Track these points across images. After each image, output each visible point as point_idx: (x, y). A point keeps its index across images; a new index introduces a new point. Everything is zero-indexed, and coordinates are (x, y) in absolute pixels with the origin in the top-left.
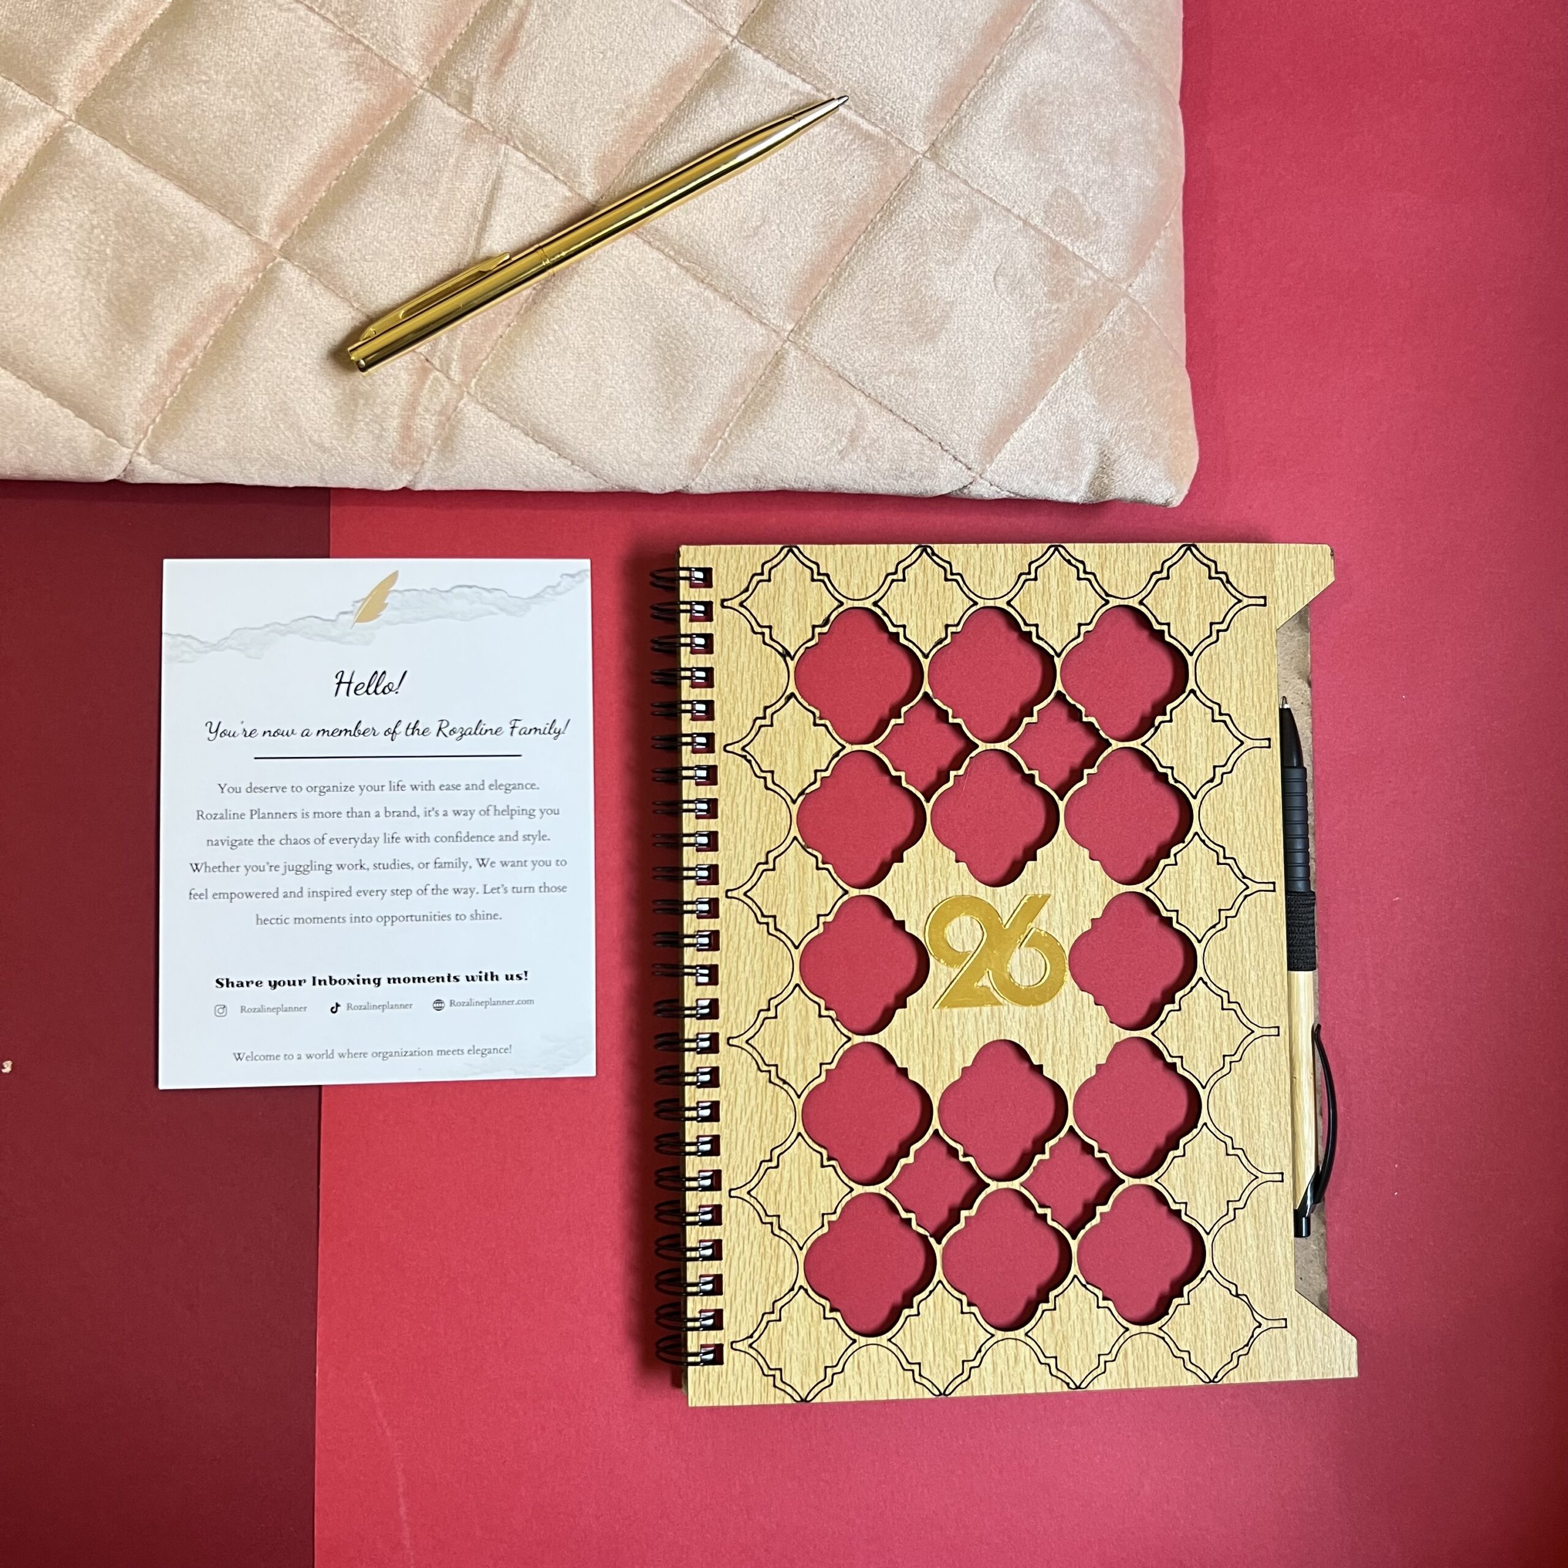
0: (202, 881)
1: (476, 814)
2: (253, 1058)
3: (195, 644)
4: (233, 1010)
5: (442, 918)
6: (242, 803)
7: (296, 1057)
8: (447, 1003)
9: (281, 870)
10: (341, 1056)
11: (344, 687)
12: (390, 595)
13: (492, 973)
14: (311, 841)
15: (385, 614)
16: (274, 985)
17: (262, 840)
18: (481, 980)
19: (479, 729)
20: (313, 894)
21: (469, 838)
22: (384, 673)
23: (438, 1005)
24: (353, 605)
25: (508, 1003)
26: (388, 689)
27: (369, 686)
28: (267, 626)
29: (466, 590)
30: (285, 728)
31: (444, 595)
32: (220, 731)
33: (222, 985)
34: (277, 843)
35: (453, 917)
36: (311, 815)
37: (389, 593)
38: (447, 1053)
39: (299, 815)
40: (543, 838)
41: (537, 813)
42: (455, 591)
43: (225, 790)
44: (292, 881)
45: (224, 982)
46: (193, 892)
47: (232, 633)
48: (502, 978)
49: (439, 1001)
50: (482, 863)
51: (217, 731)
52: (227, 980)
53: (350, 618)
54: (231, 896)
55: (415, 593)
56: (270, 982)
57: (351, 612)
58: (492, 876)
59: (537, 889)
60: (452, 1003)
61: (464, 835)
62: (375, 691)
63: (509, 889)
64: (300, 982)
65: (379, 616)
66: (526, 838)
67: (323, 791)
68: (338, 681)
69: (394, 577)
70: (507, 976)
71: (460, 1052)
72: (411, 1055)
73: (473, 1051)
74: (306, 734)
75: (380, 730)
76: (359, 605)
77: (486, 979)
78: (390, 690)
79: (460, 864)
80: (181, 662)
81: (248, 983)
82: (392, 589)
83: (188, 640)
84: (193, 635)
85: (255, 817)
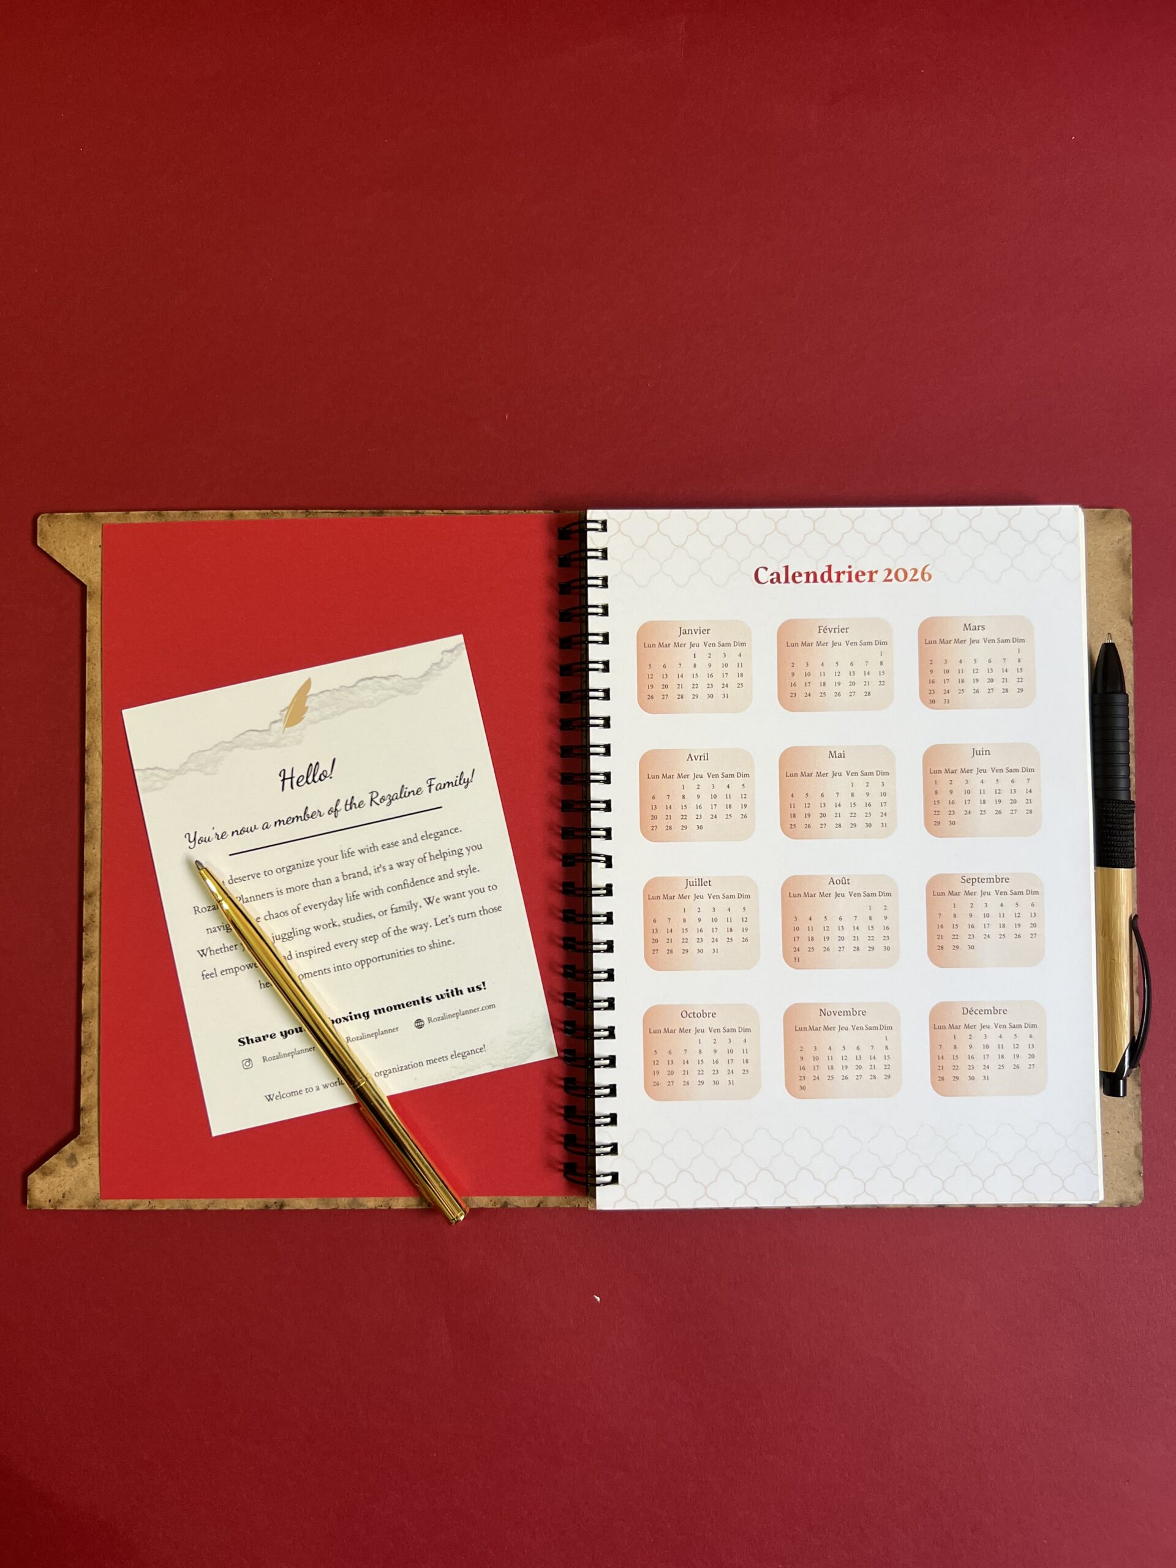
0: (210, 963)
1: (416, 862)
2: (281, 1096)
3: (162, 773)
4: (257, 1061)
5: (406, 953)
7: (315, 1089)
8: (426, 1021)
11: (288, 782)
12: (309, 700)
13: (456, 989)
14: (290, 912)
15: (308, 716)
16: (285, 1034)
18: (448, 996)
19: (403, 793)
20: (300, 954)
21: (415, 883)
22: (317, 763)
23: (419, 1024)
24: (280, 714)
25: (474, 1011)
26: (324, 776)
27: (308, 777)
29: (369, 682)
30: (248, 825)
31: (351, 689)
32: (197, 839)
33: (244, 1043)
35: (415, 950)
36: (284, 891)
37: (307, 697)
38: (434, 1061)
39: (275, 894)
40: (473, 870)
41: (465, 851)
42: (360, 684)
45: (245, 1040)
46: (205, 973)
47: (189, 758)
48: (465, 991)
49: (419, 1021)
50: (429, 901)
52: (247, 1038)
53: (281, 725)
55: (327, 693)
56: (281, 1033)
57: (280, 720)
58: (441, 910)
59: (477, 913)
60: (430, 1020)
61: (410, 881)
62: (313, 780)
63: (456, 918)
65: (303, 718)
66: (460, 873)
67: (290, 869)
68: (282, 778)
69: (308, 684)
70: (469, 989)
71: (443, 1058)
72: (406, 1069)
73: (455, 1055)
74: (266, 827)
75: (324, 811)
76: (285, 712)
77: (453, 995)
79: (412, 906)
80: (155, 789)
81: (264, 1037)
82: (309, 694)
83: (157, 772)
84: (159, 766)
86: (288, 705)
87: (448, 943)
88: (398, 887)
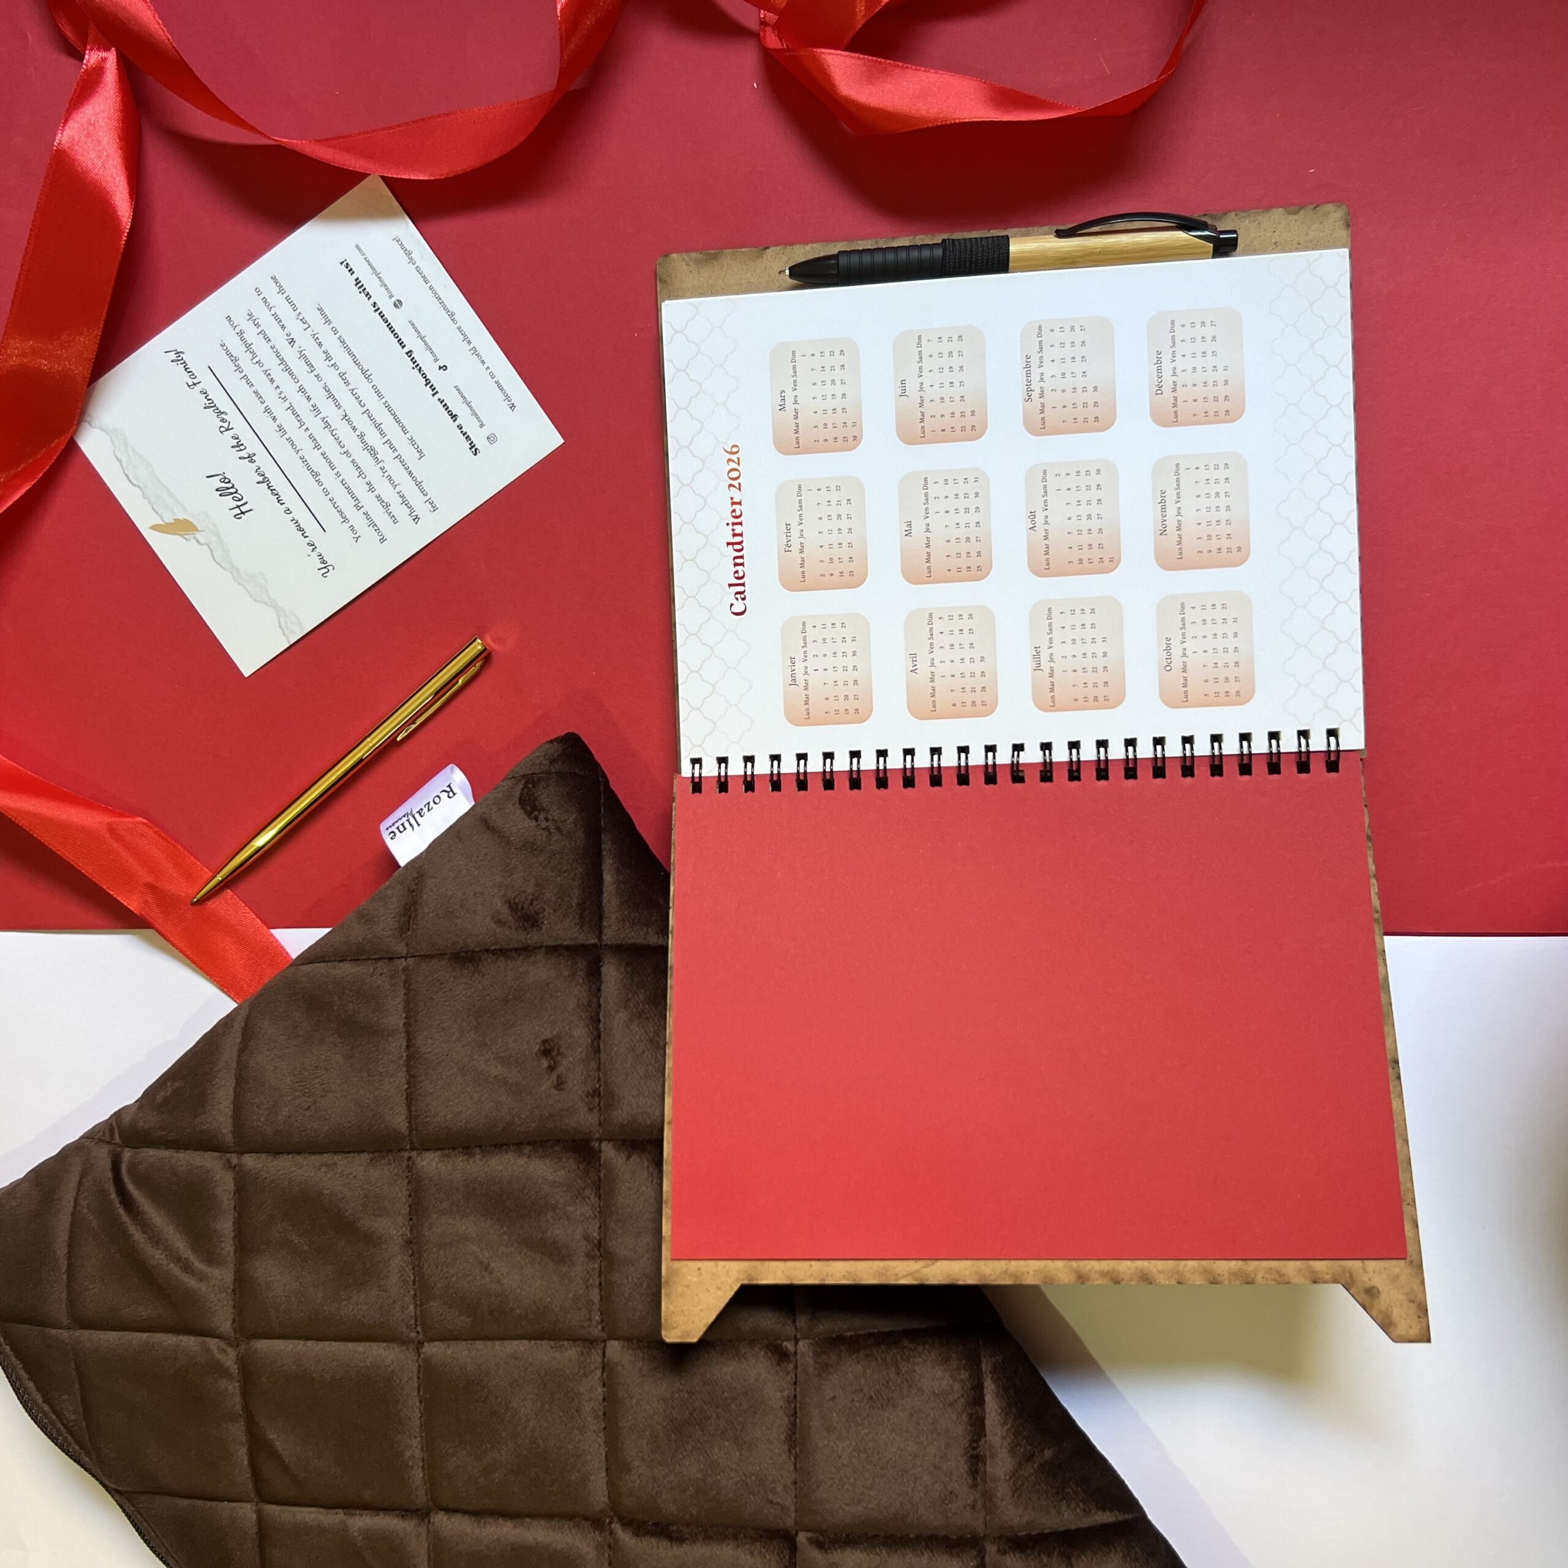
19: (211, 405)
37: (167, 524)
65: (185, 519)
67: (315, 474)
82: (163, 523)
86: (179, 537)
87: (320, 309)
88: (291, 374)
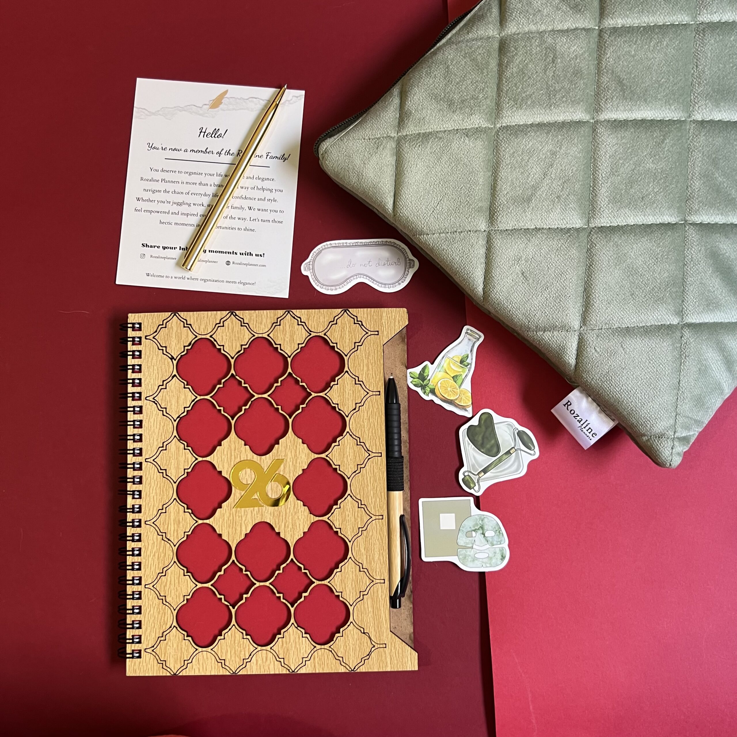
0: (140, 205)
1: (250, 189)
2: (153, 276)
3: (146, 112)
4: (148, 256)
5: (232, 229)
6: (159, 176)
7: (170, 277)
8: (231, 263)
9: (171, 203)
10: (188, 279)
11: (202, 134)
12: (224, 99)
13: (250, 253)
14: (184, 193)
15: (221, 106)
16: (164, 248)
17: (165, 191)
18: (246, 255)
20: (183, 214)
21: (246, 198)
22: (219, 129)
23: (228, 263)
24: (209, 102)
25: (255, 265)
26: (220, 135)
27: (212, 134)
28: (175, 107)
29: (254, 100)
30: (178, 148)
31: (245, 100)
32: (152, 147)
33: (144, 246)
34: (171, 192)
35: (237, 229)
36: (185, 183)
38: (229, 282)
39: (180, 183)
40: (275, 201)
41: (274, 191)
42: (250, 99)
43: (153, 170)
44: (175, 208)
45: (145, 245)
46: (136, 209)
47: (161, 109)
48: (254, 255)
49: (228, 262)
50: (250, 208)
51: (151, 147)
52: (146, 244)
53: (208, 107)
54: (151, 212)
55: (234, 99)
56: (163, 247)
57: (208, 105)
58: (254, 214)
59: (271, 221)
60: (233, 263)
61: (244, 196)
62: (214, 137)
63: (260, 220)
64: (175, 248)
66: (269, 200)
68: (200, 131)
69: (226, 92)
70: (256, 255)
71: (234, 282)
72: (216, 282)
73: (240, 283)
74: (186, 151)
75: (215, 152)
76: (211, 102)
77: (248, 255)
78: (220, 137)
79: (242, 208)
80: (141, 119)
81: (154, 246)
83: (144, 111)
84: (146, 109)
85: (163, 182)
